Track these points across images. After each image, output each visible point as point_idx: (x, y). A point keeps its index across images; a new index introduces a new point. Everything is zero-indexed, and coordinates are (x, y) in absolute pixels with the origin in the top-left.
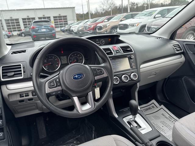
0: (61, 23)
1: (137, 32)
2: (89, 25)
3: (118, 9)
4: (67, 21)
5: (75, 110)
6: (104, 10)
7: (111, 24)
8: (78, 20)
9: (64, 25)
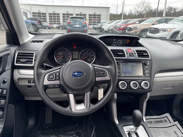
0: (95, 21)
1: (168, 38)
2: (120, 26)
3: (153, 13)
4: (100, 20)
5: (69, 107)
6: (138, 12)
7: (141, 26)
8: (111, 19)
9: (97, 23)
